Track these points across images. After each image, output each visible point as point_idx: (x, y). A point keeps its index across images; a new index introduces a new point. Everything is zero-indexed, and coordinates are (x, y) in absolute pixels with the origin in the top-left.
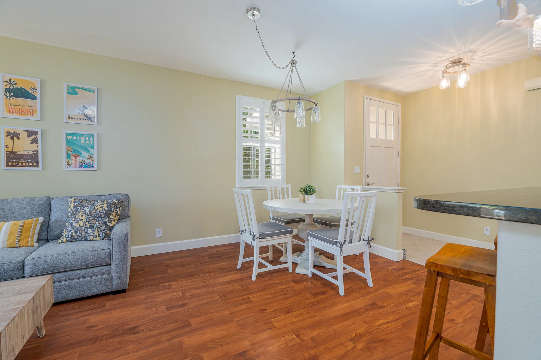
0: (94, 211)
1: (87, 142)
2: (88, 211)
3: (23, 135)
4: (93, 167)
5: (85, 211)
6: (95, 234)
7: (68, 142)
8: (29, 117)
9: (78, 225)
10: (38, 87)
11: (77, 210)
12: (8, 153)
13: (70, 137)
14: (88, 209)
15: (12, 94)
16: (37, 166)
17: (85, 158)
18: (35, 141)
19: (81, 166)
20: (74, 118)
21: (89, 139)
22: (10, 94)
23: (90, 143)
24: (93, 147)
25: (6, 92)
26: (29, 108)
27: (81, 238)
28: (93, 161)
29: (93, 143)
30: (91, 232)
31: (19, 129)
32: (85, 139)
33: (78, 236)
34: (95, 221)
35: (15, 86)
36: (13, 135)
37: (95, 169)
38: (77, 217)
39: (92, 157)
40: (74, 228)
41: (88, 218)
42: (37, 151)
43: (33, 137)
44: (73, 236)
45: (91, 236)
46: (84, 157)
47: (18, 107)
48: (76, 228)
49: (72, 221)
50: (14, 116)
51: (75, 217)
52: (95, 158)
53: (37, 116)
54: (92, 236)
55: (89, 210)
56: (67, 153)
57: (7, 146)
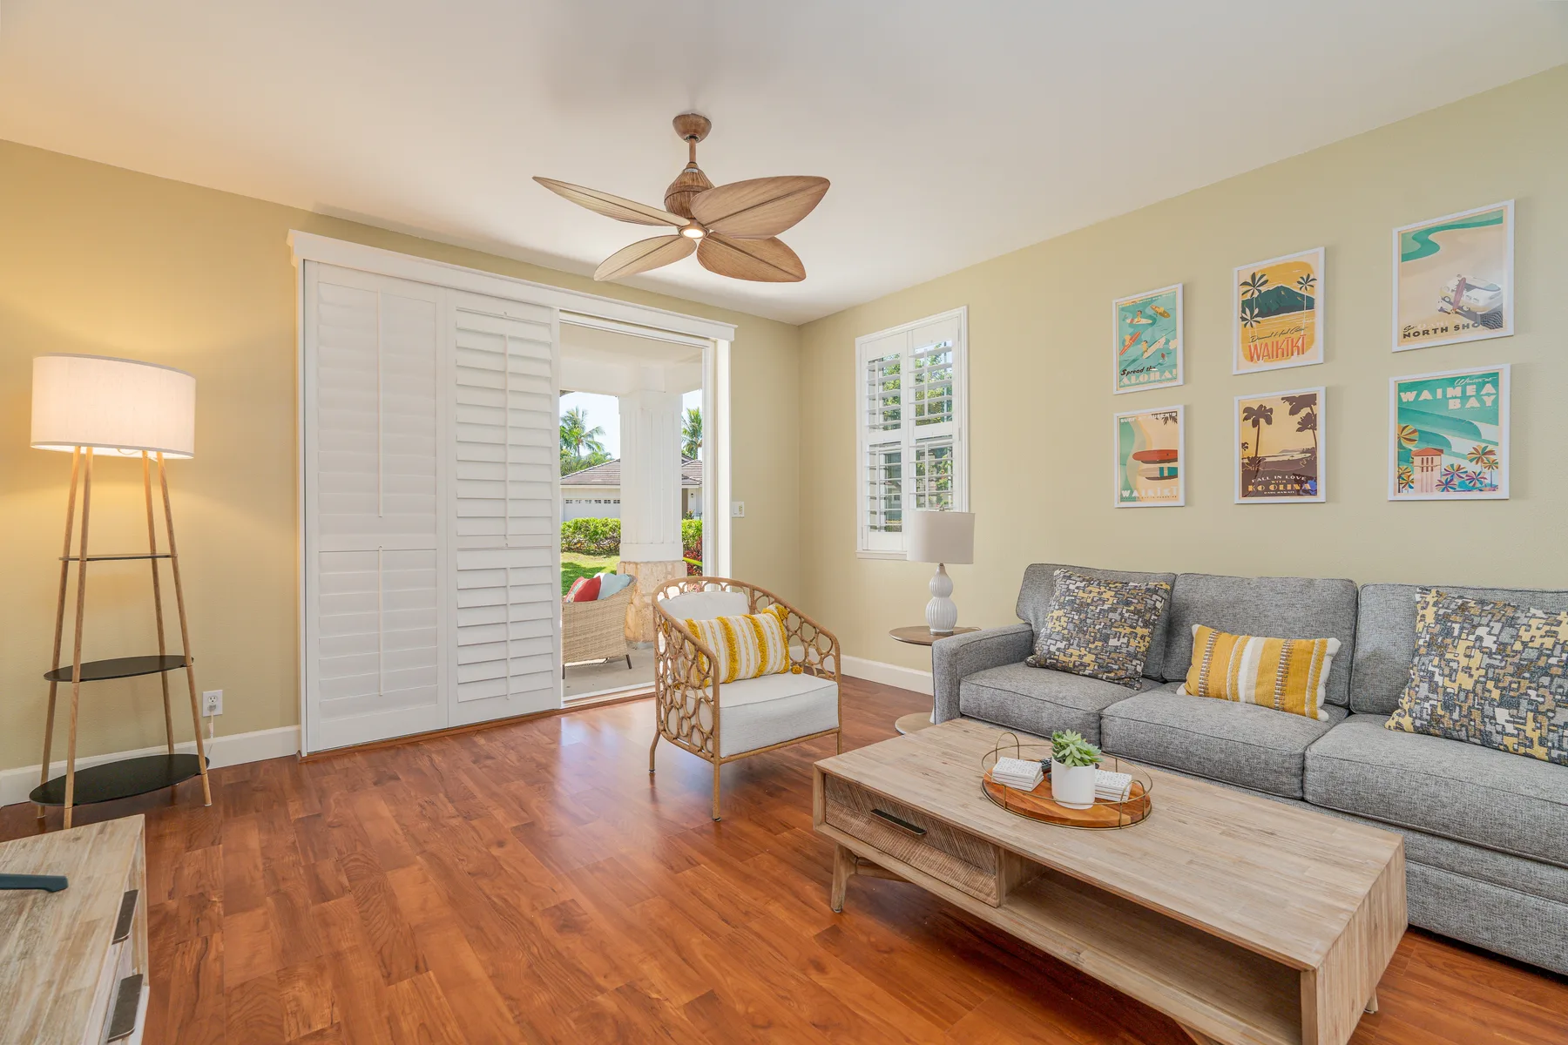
0: (1518, 646)
1: (1473, 403)
2: (1489, 642)
3: (1281, 411)
4: (1494, 488)
5: (1480, 639)
6: (1524, 731)
7: (1403, 411)
8: (1296, 360)
9: (1456, 686)
10: (1319, 274)
11: (1448, 633)
12: (1246, 461)
13: (1409, 397)
14: (1489, 633)
15: (1256, 311)
16: (1313, 492)
17: (1463, 457)
18: (1309, 423)
19: (1446, 485)
20: (1426, 332)
21: (1479, 390)
22: (1252, 313)
23: (1482, 402)
24: (1493, 418)
25: (1244, 311)
26: (1296, 335)
27: (1467, 730)
28: (1493, 465)
29: (1496, 402)
30: (1507, 721)
31: (1271, 396)
32: (1464, 392)
33: (1457, 721)
34: (1525, 683)
35: (1264, 289)
36: (1258, 416)
37: (1503, 492)
38: (1448, 656)
39: (1491, 452)
40: (1440, 690)
41: (1489, 666)
42: (1313, 451)
43: (1304, 411)
44: (1435, 719)
45: (1507, 734)
46: (1457, 455)
47: (1269, 341)
48: (1446, 694)
49: (1431, 668)
50: (1263, 365)
51: (1442, 656)
52: (1503, 455)
53: (1316, 353)
54: (1512, 735)
55: (1495, 639)
56: (1400, 446)
57: (1244, 446)
